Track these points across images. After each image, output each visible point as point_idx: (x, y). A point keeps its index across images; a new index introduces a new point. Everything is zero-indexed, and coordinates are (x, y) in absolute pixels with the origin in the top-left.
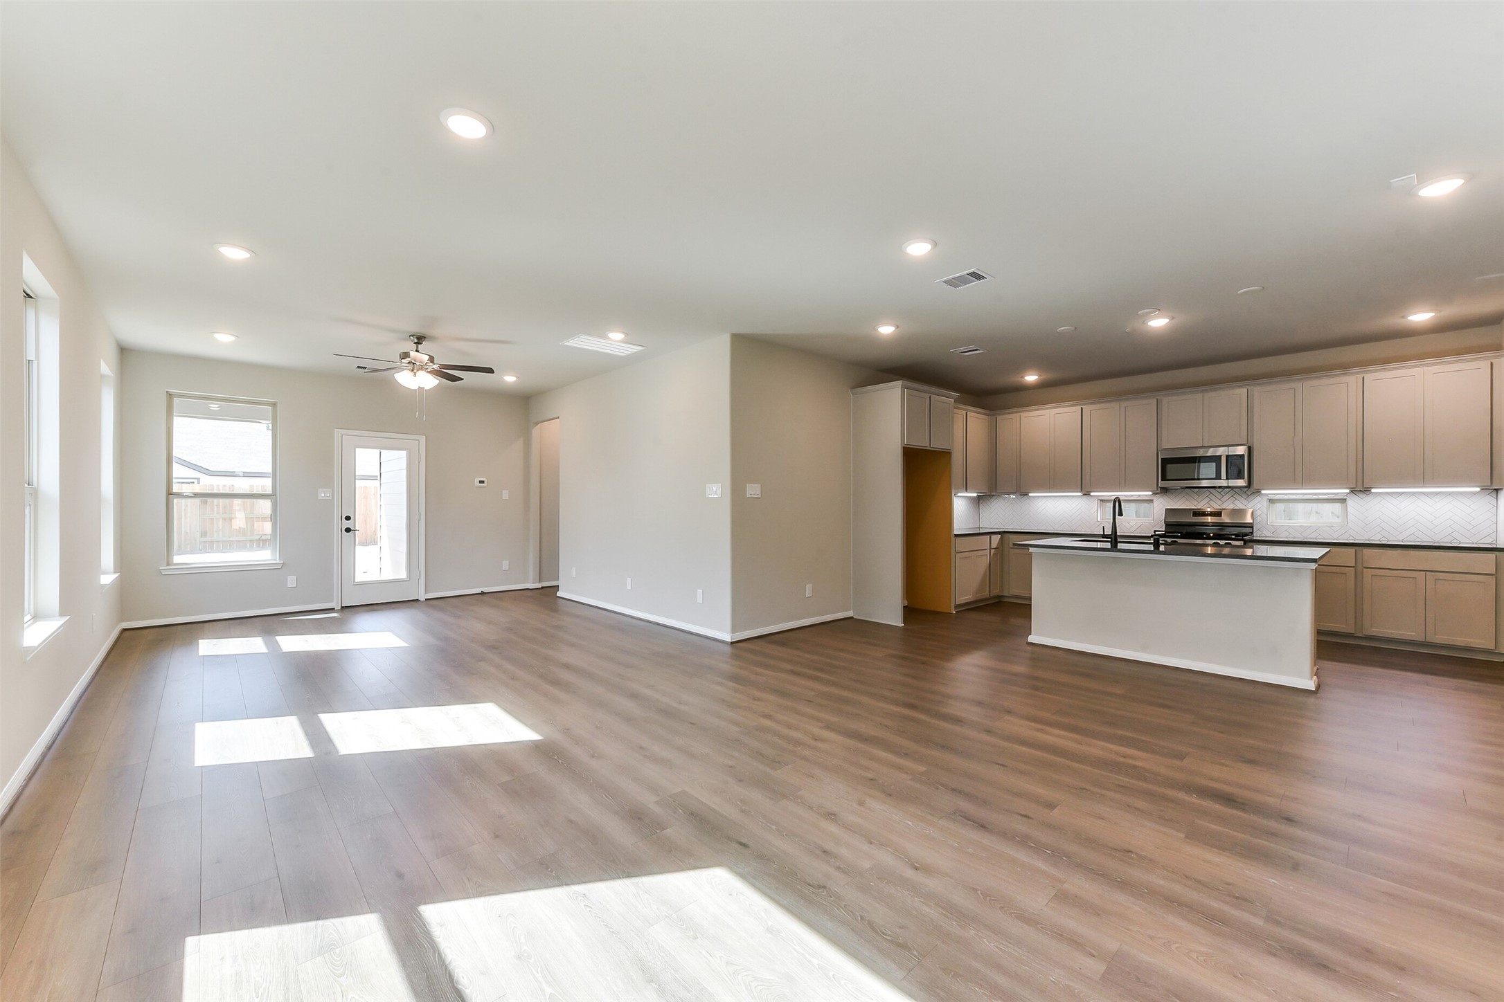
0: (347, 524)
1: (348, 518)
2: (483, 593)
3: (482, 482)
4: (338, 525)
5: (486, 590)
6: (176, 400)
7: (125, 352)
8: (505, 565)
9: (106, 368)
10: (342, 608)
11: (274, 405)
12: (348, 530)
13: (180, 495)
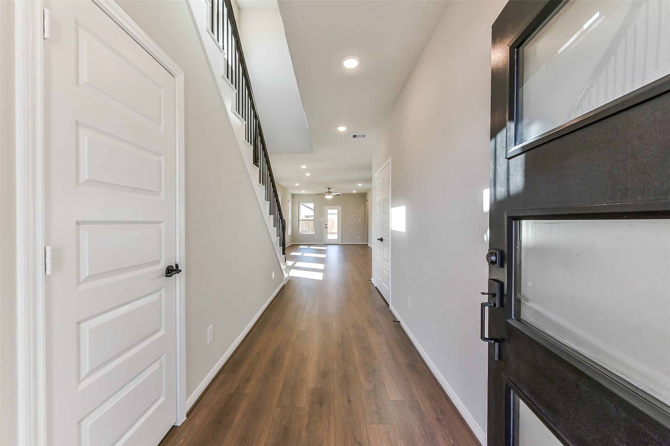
0: (326, 226)
1: (326, 225)
2: (354, 244)
3: (354, 216)
4: (324, 226)
5: (355, 243)
6: (300, 202)
7: (293, 195)
8: (360, 238)
9: (289, 198)
10: (325, 244)
11: (314, 202)
12: (326, 227)
13: (300, 220)
